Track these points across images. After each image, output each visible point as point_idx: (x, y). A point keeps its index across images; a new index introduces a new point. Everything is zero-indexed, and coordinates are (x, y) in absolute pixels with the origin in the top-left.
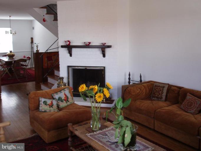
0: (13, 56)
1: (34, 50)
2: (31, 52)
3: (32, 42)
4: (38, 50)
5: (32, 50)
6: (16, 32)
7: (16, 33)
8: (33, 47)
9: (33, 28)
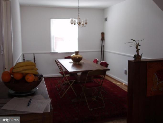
0: (80, 59)
1: (104, 50)
2: (100, 53)
3: (103, 39)
4: (140, 54)
5: (102, 50)
6: (87, 22)
7: (86, 24)
8: (103, 46)
9: (106, 20)
